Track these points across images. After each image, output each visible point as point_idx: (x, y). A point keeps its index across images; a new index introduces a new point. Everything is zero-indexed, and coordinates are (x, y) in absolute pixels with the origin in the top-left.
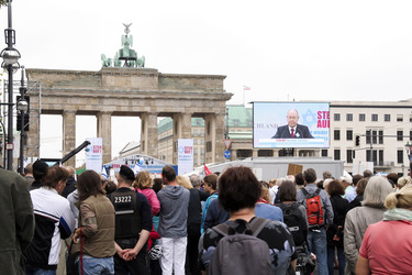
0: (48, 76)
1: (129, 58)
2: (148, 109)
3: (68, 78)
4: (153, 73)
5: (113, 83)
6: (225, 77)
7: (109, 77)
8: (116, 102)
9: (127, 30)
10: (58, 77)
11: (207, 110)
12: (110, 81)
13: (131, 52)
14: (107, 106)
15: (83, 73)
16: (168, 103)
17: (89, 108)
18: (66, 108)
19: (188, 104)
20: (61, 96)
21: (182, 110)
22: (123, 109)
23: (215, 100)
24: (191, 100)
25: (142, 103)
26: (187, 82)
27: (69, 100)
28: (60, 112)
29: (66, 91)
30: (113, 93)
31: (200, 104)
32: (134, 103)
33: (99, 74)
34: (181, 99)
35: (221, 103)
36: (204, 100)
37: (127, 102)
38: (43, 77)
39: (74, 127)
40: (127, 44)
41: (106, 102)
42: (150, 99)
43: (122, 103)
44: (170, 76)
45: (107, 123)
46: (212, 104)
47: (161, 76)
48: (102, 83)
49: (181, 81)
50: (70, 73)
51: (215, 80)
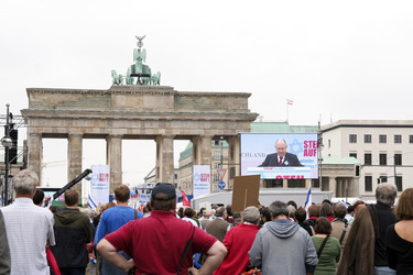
0: (51, 96)
1: (142, 74)
2: (162, 132)
3: (74, 98)
4: (168, 92)
5: (123, 103)
6: (249, 95)
7: (119, 97)
8: (127, 124)
9: (140, 43)
10: (63, 97)
11: (229, 133)
12: (121, 101)
13: (144, 67)
14: (117, 129)
15: (90, 92)
16: (185, 125)
17: (97, 131)
18: (72, 131)
19: (208, 125)
20: (66, 118)
21: (201, 132)
22: (135, 132)
23: (237, 121)
24: (211, 120)
25: (156, 125)
26: (207, 101)
27: (74, 122)
28: (65, 136)
29: (71, 113)
30: (123, 113)
31: (221, 125)
32: (147, 125)
33: (108, 93)
34: (199, 120)
35: (244, 125)
36: (224, 121)
37: (139, 125)
38: (46, 97)
39: (80, 153)
40: (139, 59)
41: (115, 124)
42: (165, 120)
43: (134, 125)
44: (188, 95)
45: (117, 147)
46: (235, 125)
47: (177, 95)
48: (111, 103)
49: (200, 100)
50: (76, 92)
51: (239, 99)
